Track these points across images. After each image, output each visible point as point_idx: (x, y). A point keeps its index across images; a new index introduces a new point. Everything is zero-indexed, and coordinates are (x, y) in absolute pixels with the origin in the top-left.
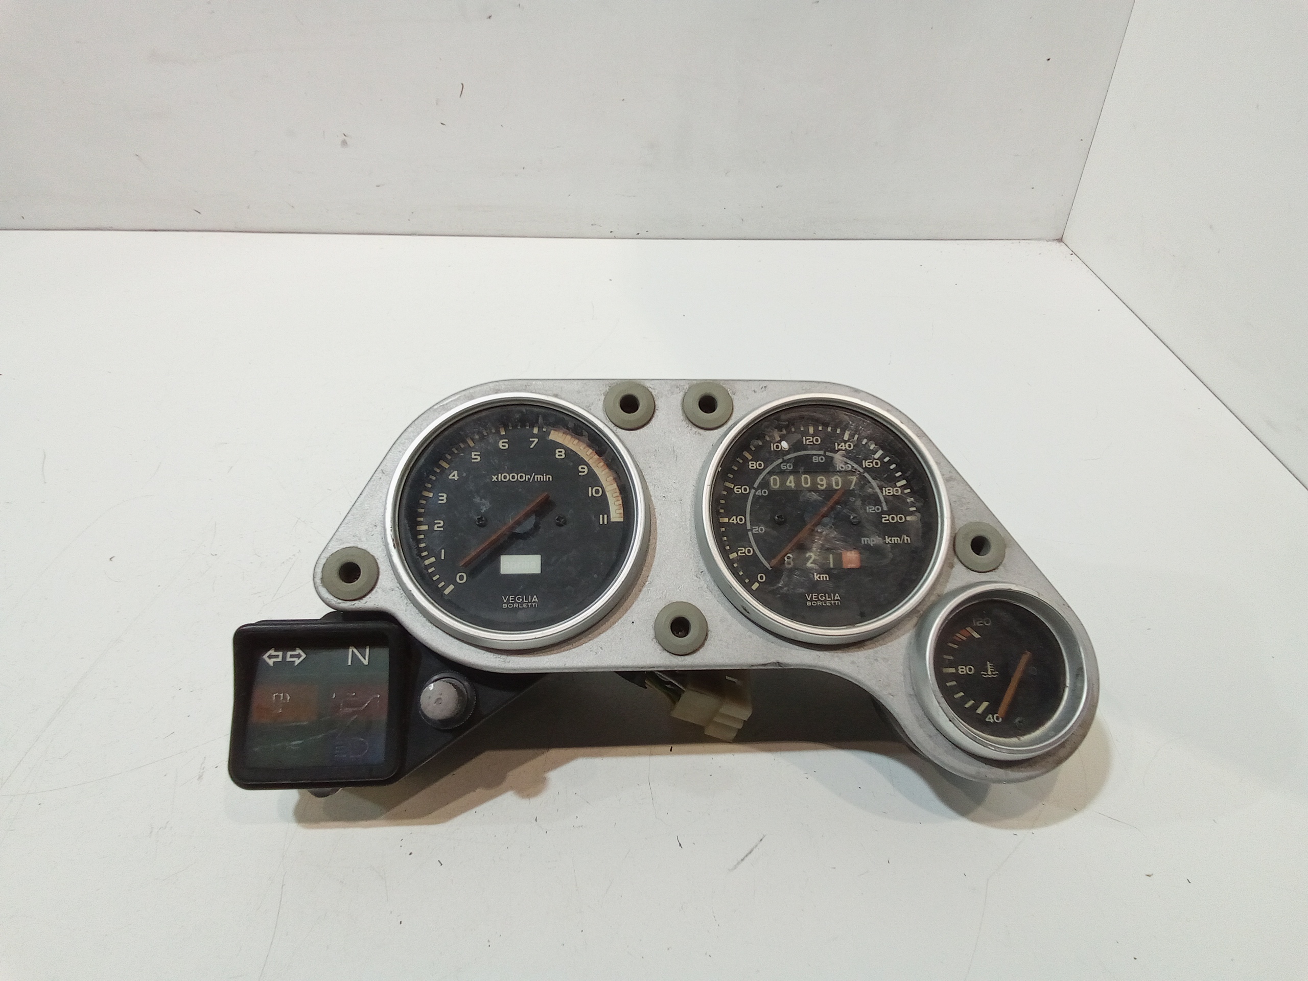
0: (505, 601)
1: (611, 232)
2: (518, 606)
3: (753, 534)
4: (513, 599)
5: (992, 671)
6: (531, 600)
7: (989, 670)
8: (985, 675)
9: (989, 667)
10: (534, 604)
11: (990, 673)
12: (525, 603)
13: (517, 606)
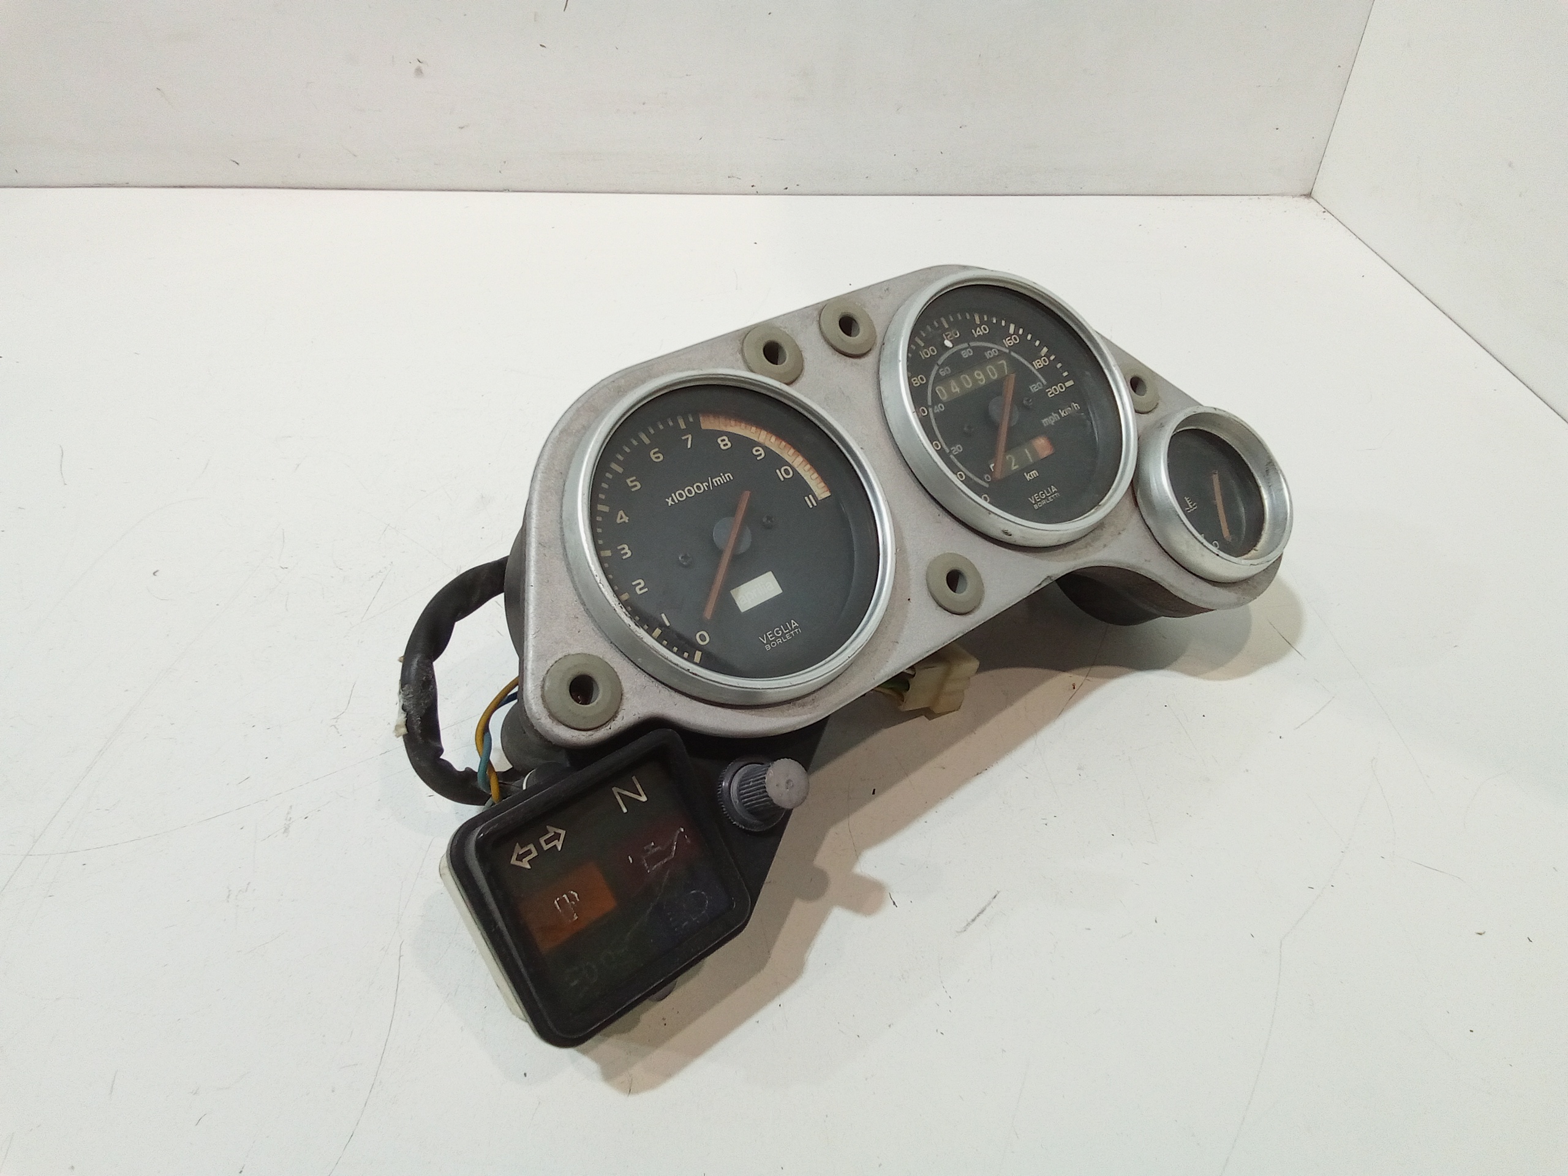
0: (765, 642)
1: (753, 186)
2: (782, 640)
3: (955, 456)
4: (771, 635)
5: (1191, 504)
6: (791, 627)
7: (1189, 504)
8: (1189, 510)
9: (1188, 502)
10: (796, 630)
11: (1191, 507)
12: (787, 633)
13: (780, 641)
